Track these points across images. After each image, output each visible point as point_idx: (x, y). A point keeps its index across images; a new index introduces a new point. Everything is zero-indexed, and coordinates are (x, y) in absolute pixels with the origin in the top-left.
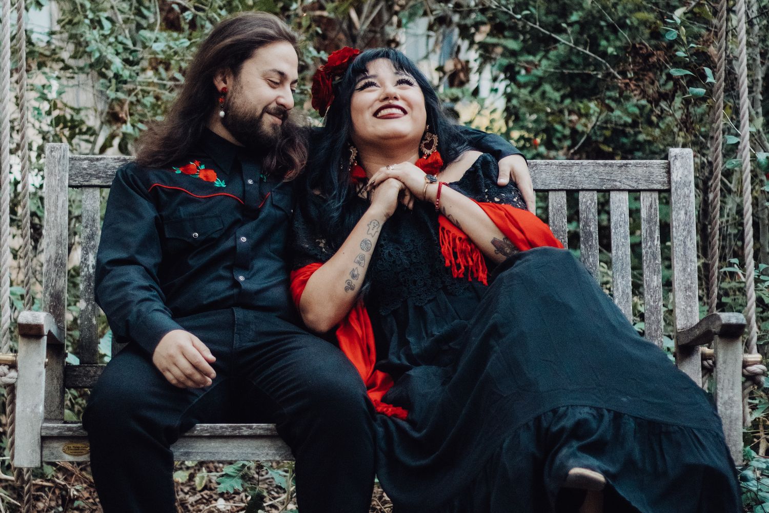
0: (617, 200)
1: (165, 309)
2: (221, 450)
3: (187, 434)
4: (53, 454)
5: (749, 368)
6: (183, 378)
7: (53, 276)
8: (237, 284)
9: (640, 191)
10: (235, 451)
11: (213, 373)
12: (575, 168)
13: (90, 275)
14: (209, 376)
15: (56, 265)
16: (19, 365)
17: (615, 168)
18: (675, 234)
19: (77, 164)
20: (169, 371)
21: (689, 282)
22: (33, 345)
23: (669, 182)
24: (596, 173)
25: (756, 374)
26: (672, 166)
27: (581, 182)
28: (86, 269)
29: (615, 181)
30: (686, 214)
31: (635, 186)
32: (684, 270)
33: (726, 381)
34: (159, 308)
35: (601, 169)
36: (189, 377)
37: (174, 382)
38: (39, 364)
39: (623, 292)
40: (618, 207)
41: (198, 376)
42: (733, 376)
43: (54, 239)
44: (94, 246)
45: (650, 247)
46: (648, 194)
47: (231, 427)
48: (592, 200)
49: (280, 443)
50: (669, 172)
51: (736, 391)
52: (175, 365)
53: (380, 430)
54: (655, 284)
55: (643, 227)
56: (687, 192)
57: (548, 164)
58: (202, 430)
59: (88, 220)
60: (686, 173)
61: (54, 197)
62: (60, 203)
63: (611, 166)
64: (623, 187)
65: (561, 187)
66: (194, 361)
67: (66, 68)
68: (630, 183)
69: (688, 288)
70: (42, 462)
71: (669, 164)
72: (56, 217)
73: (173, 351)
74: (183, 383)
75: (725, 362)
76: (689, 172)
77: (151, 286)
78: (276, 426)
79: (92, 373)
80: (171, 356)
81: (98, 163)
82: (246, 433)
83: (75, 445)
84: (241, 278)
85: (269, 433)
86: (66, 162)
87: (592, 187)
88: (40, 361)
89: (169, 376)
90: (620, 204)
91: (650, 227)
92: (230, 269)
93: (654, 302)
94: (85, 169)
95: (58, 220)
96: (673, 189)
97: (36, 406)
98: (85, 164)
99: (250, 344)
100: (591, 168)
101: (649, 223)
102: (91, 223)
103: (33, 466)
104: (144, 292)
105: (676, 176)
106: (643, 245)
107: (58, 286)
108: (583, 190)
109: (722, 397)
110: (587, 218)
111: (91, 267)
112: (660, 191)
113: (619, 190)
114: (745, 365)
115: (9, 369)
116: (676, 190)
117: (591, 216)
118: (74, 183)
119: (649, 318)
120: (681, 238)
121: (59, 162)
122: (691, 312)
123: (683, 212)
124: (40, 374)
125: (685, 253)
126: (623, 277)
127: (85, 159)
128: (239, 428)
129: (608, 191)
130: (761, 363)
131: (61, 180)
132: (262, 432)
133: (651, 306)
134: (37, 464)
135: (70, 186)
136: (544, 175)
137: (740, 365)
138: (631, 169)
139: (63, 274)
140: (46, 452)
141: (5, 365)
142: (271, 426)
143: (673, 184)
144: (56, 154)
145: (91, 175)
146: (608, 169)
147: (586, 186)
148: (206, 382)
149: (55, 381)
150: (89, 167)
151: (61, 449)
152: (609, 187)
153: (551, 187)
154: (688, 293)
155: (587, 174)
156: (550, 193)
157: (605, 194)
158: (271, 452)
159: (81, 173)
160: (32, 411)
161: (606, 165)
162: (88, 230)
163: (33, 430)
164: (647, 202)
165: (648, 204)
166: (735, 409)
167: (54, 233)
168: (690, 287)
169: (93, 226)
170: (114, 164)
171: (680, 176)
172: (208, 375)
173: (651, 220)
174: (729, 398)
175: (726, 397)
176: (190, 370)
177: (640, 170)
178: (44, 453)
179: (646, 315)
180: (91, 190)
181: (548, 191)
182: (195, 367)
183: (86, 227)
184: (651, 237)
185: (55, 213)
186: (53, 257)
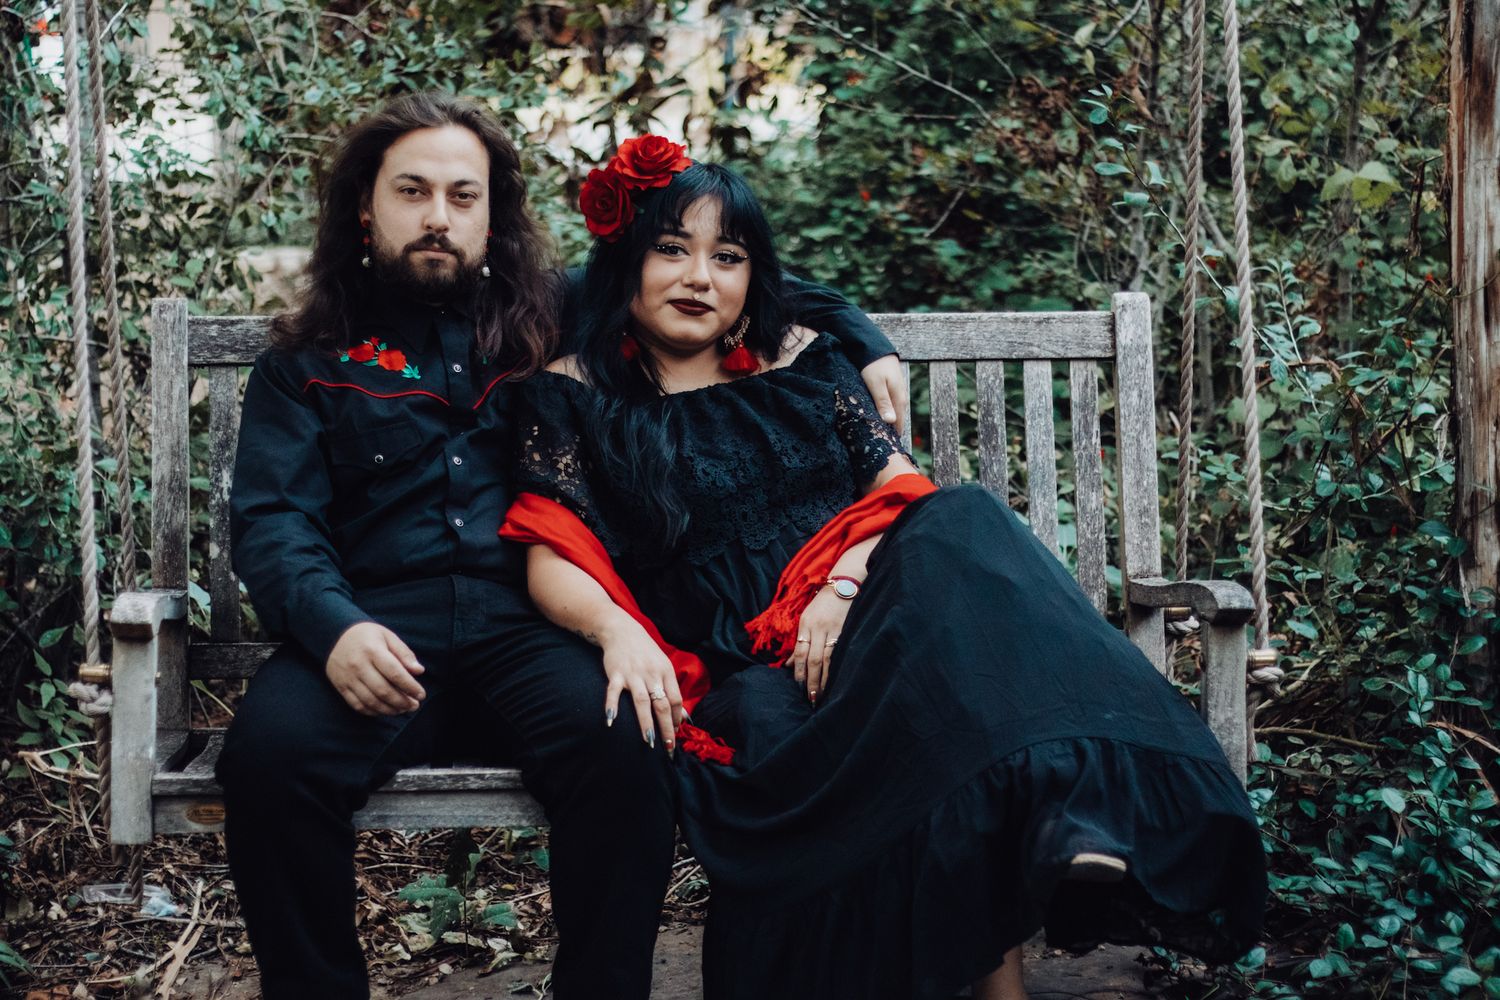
0: (1034, 374)
1: (342, 585)
2: (436, 812)
3: (382, 789)
4: (171, 822)
5: (1258, 673)
6: (373, 701)
7: (168, 507)
8: (451, 533)
9: (1069, 360)
10: (457, 813)
11: (421, 691)
12: (970, 326)
13: (224, 503)
14: (415, 697)
15: (171, 490)
16: (115, 683)
17: (1031, 325)
18: (1123, 428)
19: (201, 330)
20: (350, 689)
21: (1146, 502)
22: (136, 653)
23: (1114, 346)
24: (1002, 333)
25: (1270, 682)
26: (1118, 321)
27: (979, 347)
28: (218, 495)
29: (1031, 345)
30: (1140, 396)
31: (1061, 352)
32: (1138, 483)
33: (1222, 694)
34: (333, 585)
35: (1010, 327)
36: (383, 699)
37: (359, 706)
38: (147, 682)
39: (1045, 519)
40: (1036, 386)
41: (396, 698)
42: (1233, 685)
43: (168, 449)
44: (229, 459)
45: (1085, 448)
46: (1082, 364)
47: (450, 776)
48: (996, 375)
49: (528, 800)
50: (1113, 331)
51: (1237, 709)
52: (361, 680)
53: (687, 783)
54: (1094, 506)
55: (1073, 417)
56: (1142, 362)
57: (928, 320)
58: (406, 783)
59: (220, 417)
60: (1139, 332)
61: (165, 384)
62: (176, 393)
63: (1025, 321)
64: (1043, 355)
65: (949, 355)
66: (391, 674)
67: (184, 107)
68: (1055, 348)
69: (1144, 512)
70: (154, 834)
71: (1113, 317)
72: (170, 415)
73: (357, 658)
74: (372, 708)
75: (1220, 665)
76: (1145, 330)
77: (317, 546)
78: (522, 775)
79: (231, 656)
80: (354, 667)
81: (233, 329)
82: (474, 786)
83: (207, 808)
84: (458, 522)
85: (509, 784)
86: (184, 328)
87: (996, 354)
88: (147, 677)
89: (351, 697)
90: (1038, 381)
91: (1085, 417)
92: (441, 508)
93: (1093, 533)
94: (212, 338)
95: (174, 419)
96: (1120, 358)
97: (144, 748)
98: (214, 330)
99: (479, 637)
100: (995, 325)
101: (1083, 410)
102: (224, 422)
103: (140, 841)
104: (306, 556)
105: (1125, 337)
106: (1075, 445)
107: (174, 524)
108: (982, 359)
109: (1217, 716)
110: (989, 404)
111: (225, 491)
112: (1099, 360)
113: (1037, 359)
114: (1252, 666)
115: (99, 690)
116: (1124, 358)
117: (994, 400)
118: (196, 360)
119: (1085, 558)
120: (1133, 434)
121: (173, 328)
122: (1149, 548)
123: (1135, 393)
124: (148, 699)
125: (1138, 455)
126: (1044, 495)
127: (213, 323)
128: (464, 777)
129: (1020, 361)
130: (1274, 663)
131: (177, 357)
132: (499, 784)
133: (1087, 540)
134: (146, 837)
135: (191, 365)
136: (922, 338)
137: (1243, 667)
138: (1055, 326)
139: (182, 504)
140: (161, 818)
141: (93, 683)
142: (513, 772)
143: (1120, 350)
144: (169, 316)
145: (224, 348)
146: (1020, 326)
147: (987, 354)
148: (410, 704)
149: (174, 671)
150: (221, 334)
151: (184, 814)
152: (1022, 355)
153: (933, 356)
154: (1145, 519)
155: (987, 335)
156: (932, 365)
157: (1015, 365)
158: (514, 814)
159: (208, 344)
160: (138, 757)
161: (1016, 320)
162: (220, 433)
163: (139, 786)
164: (1083, 377)
165: (1082, 380)
166: (1235, 736)
167: (167, 440)
168: (1146, 510)
169: (227, 427)
170: (258, 330)
171: (1130, 336)
172: (414, 695)
173: (1087, 405)
174: (1227, 720)
175: (1222, 718)
176: (384, 688)
177: (1069, 328)
178: (157, 821)
179: (1080, 554)
180: (224, 371)
181: (928, 361)
182: (393, 683)
183: (217, 429)
184: (1086, 433)
185: (169, 408)
186: (167, 479)
